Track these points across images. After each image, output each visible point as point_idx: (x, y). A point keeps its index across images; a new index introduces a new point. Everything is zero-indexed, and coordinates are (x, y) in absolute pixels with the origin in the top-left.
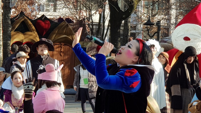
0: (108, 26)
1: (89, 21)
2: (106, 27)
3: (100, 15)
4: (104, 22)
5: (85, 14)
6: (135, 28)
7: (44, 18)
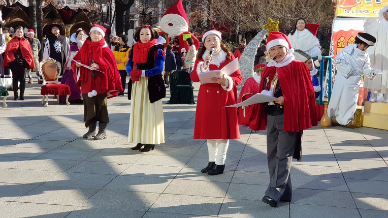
0: (114, 15)
1: (100, 11)
2: (113, 16)
3: (108, 7)
4: (111, 12)
5: (97, 6)
6: (133, 17)
7: (67, 8)
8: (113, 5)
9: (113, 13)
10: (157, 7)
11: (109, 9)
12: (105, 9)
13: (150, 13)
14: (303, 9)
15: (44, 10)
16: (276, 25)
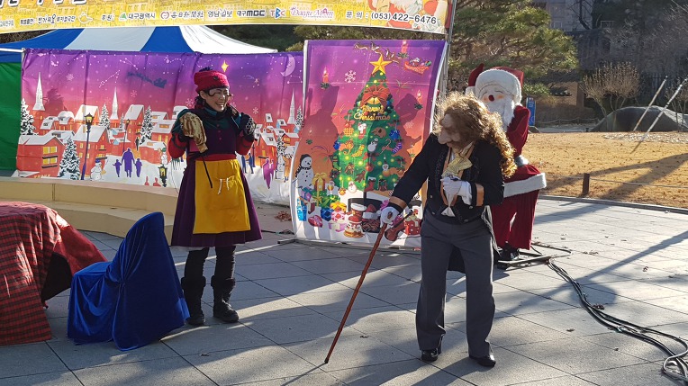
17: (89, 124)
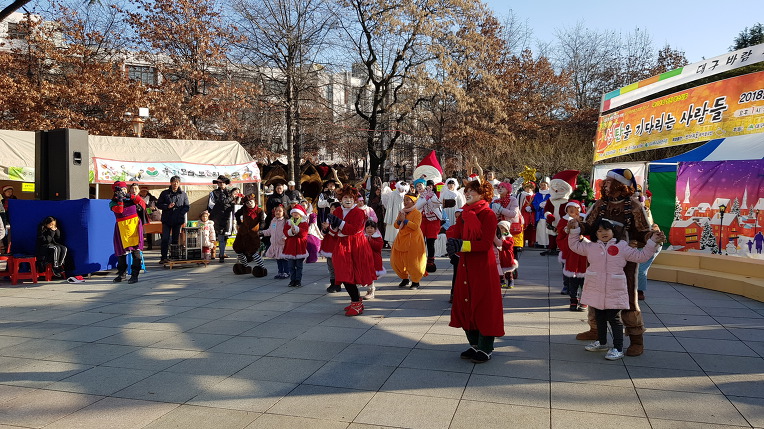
4: (367, 167)
7: (324, 164)
8: (369, 159)
9: (369, 167)
10: (412, 160)
11: (365, 163)
12: (361, 164)
13: (404, 166)
14: (563, 156)
15: (302, 167)
16: (532, 172)
17: (722, 213)
